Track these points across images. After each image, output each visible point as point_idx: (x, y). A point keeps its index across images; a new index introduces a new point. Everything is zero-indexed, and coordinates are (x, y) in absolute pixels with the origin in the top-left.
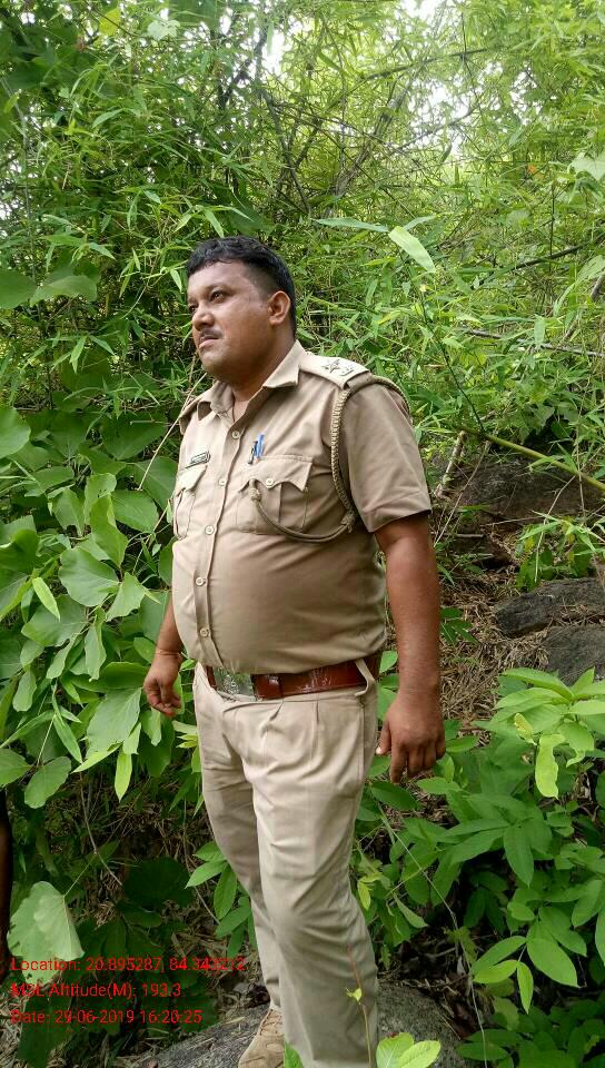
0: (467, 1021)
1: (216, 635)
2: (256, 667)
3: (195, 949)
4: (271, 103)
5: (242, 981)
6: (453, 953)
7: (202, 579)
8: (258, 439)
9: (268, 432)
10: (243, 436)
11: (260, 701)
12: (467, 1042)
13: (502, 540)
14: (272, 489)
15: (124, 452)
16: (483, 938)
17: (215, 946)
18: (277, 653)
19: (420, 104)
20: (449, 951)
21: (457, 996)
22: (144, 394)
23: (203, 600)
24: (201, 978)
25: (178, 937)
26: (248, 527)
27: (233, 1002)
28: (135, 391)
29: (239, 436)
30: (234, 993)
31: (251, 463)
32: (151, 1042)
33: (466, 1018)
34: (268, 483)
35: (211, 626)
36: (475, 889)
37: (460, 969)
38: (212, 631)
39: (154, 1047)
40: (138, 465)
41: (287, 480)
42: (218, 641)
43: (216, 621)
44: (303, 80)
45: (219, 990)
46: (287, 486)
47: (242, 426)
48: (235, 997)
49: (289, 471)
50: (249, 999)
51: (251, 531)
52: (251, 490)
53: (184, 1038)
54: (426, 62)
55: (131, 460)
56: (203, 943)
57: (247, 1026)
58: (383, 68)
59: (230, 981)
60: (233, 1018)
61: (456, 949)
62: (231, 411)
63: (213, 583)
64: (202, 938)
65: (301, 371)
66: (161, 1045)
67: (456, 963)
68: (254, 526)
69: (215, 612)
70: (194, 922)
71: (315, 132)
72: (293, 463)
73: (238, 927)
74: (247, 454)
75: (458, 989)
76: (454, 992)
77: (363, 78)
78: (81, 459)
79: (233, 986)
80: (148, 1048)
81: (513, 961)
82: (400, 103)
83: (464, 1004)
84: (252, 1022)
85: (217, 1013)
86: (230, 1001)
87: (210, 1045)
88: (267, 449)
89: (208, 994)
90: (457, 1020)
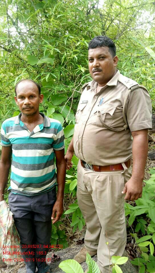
0: (133, 255)
1: (83, 152)
2: (93, 163)
3: (64, 229)
4: (101, 15)
5: (75, 238)
6: (131, 238)
7: (81, 136)
8: (102, 99)
9: (105, 98)
10: (98, 98)
11: (94, 172)
12: (133, 260)
13: (151, 135)
14: (103, 114)
15: (57, 103)
16: (139, 235)
17: (69, 229)
18: (98, 160)
19: (140, 16)
20: (130, 237)
21: (131, 249)
22: (63, 89)
23: (80, 142)
24: (65, 236)
25: (60, 225)
26: (95, 124)
27: (73, 243)
28: (61, 88)
29: (97, 97)
30: (73, 241)
31: (98, 106)
32: (52, 249)
33: (133, 254)
34: (102, 113)
35: (82, 149)
36: (138, 223)
37: (132, 242)
38: (82, 151)
39: (53, 251)
40: (60, 107)
41: (108, 112)
42: (83, 154)
43: (83, 149)
44: (109, 9)
45: (69, 240)
46: (107, 114)
47: (99, 94)
48: (73, 242)
49: (109, 110)
50: (77, 243)
51: (95, 125)
52: (97, 113)
53: (60, 250)
54: (143, 5)
55: (57, 106)
56: (66, 228)
57: (77, 249)
58: (131, 6)
59: (72, 238)
60: (73, 246)
61: (131, 237)
62: (96, 89)
63: (83, 138)
64: (66, 226)
65: (118, 81)
66: (55, 251)
67: (131, 241)
68: (96, 124)
69: (83, 146)
70: (64, 222)
71: (111, 23)
72: (110, 108)
73: (76, 225)
74: (97, 103)
75: (132, 247)
76: (130, 248)
77: (125, 8)
78: (46, 105)
79: (73, 239)
80: (51, 251)
81: (148, 242)
82: (135, 16)
83: (133, 251)
84: (78, 248)
85: (69, 245)
86: (72, 243)
87: (67, 252)
88: (103, 102)
89: (67, 240)
90: (131, 255)
